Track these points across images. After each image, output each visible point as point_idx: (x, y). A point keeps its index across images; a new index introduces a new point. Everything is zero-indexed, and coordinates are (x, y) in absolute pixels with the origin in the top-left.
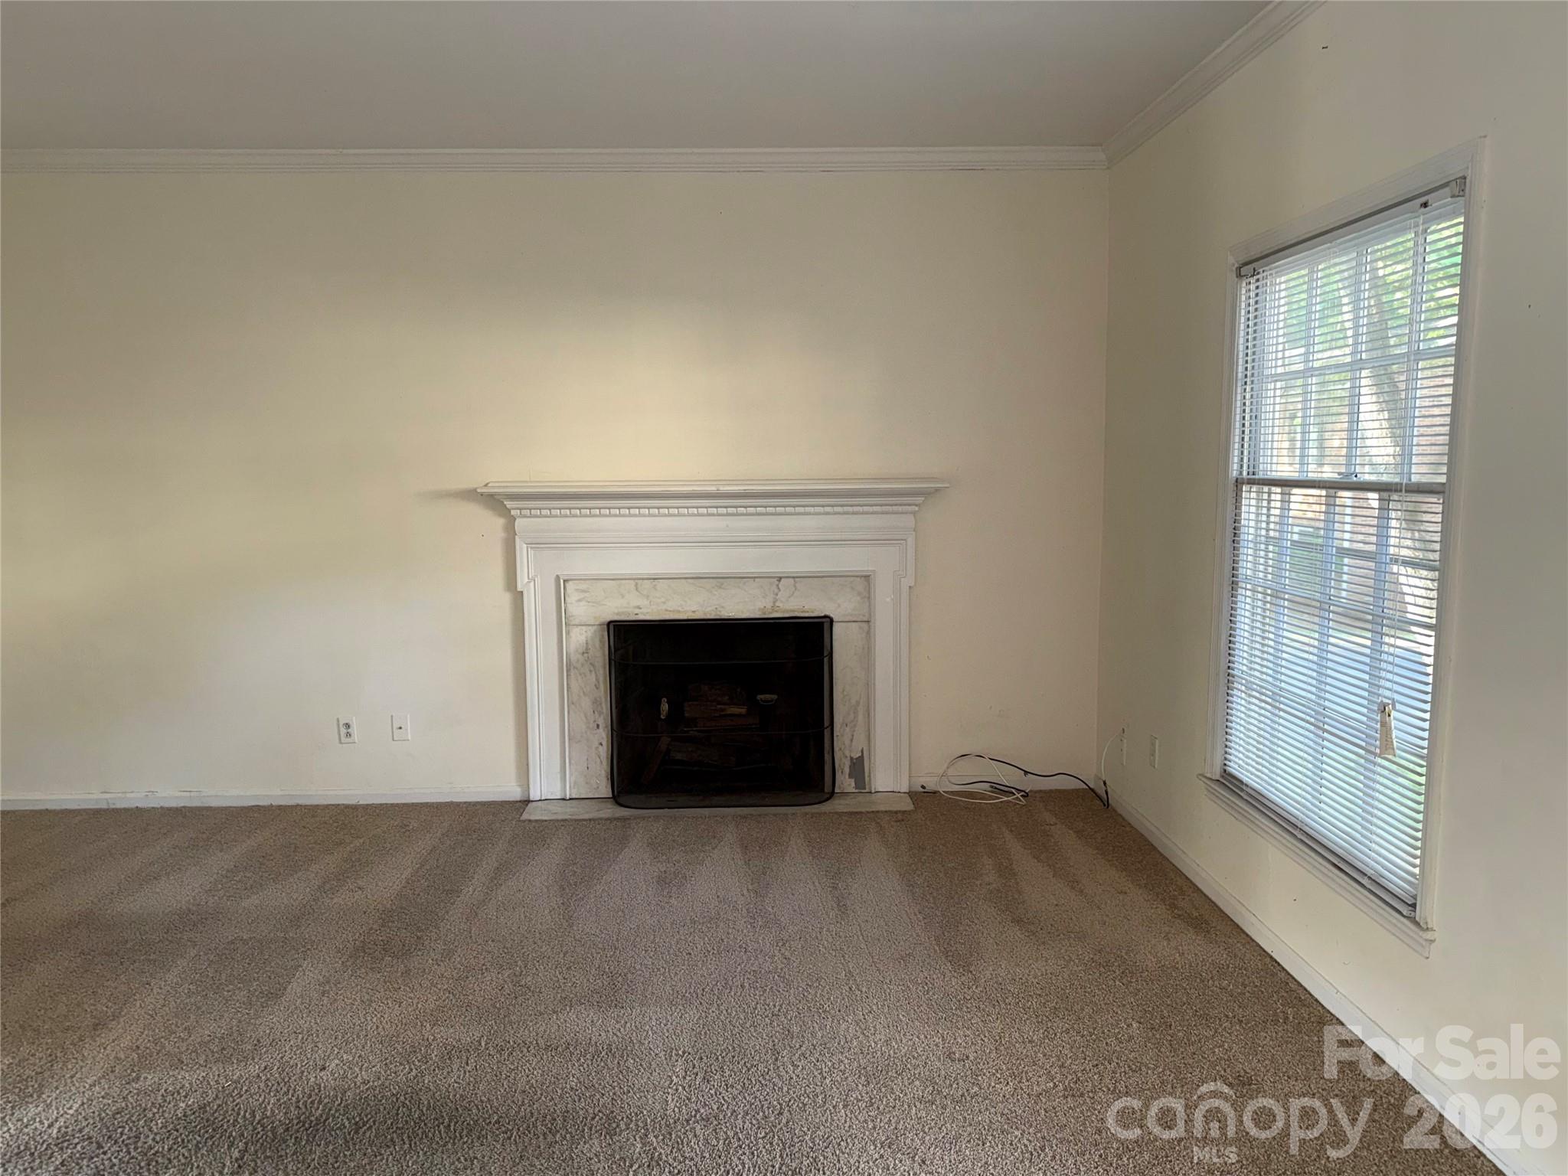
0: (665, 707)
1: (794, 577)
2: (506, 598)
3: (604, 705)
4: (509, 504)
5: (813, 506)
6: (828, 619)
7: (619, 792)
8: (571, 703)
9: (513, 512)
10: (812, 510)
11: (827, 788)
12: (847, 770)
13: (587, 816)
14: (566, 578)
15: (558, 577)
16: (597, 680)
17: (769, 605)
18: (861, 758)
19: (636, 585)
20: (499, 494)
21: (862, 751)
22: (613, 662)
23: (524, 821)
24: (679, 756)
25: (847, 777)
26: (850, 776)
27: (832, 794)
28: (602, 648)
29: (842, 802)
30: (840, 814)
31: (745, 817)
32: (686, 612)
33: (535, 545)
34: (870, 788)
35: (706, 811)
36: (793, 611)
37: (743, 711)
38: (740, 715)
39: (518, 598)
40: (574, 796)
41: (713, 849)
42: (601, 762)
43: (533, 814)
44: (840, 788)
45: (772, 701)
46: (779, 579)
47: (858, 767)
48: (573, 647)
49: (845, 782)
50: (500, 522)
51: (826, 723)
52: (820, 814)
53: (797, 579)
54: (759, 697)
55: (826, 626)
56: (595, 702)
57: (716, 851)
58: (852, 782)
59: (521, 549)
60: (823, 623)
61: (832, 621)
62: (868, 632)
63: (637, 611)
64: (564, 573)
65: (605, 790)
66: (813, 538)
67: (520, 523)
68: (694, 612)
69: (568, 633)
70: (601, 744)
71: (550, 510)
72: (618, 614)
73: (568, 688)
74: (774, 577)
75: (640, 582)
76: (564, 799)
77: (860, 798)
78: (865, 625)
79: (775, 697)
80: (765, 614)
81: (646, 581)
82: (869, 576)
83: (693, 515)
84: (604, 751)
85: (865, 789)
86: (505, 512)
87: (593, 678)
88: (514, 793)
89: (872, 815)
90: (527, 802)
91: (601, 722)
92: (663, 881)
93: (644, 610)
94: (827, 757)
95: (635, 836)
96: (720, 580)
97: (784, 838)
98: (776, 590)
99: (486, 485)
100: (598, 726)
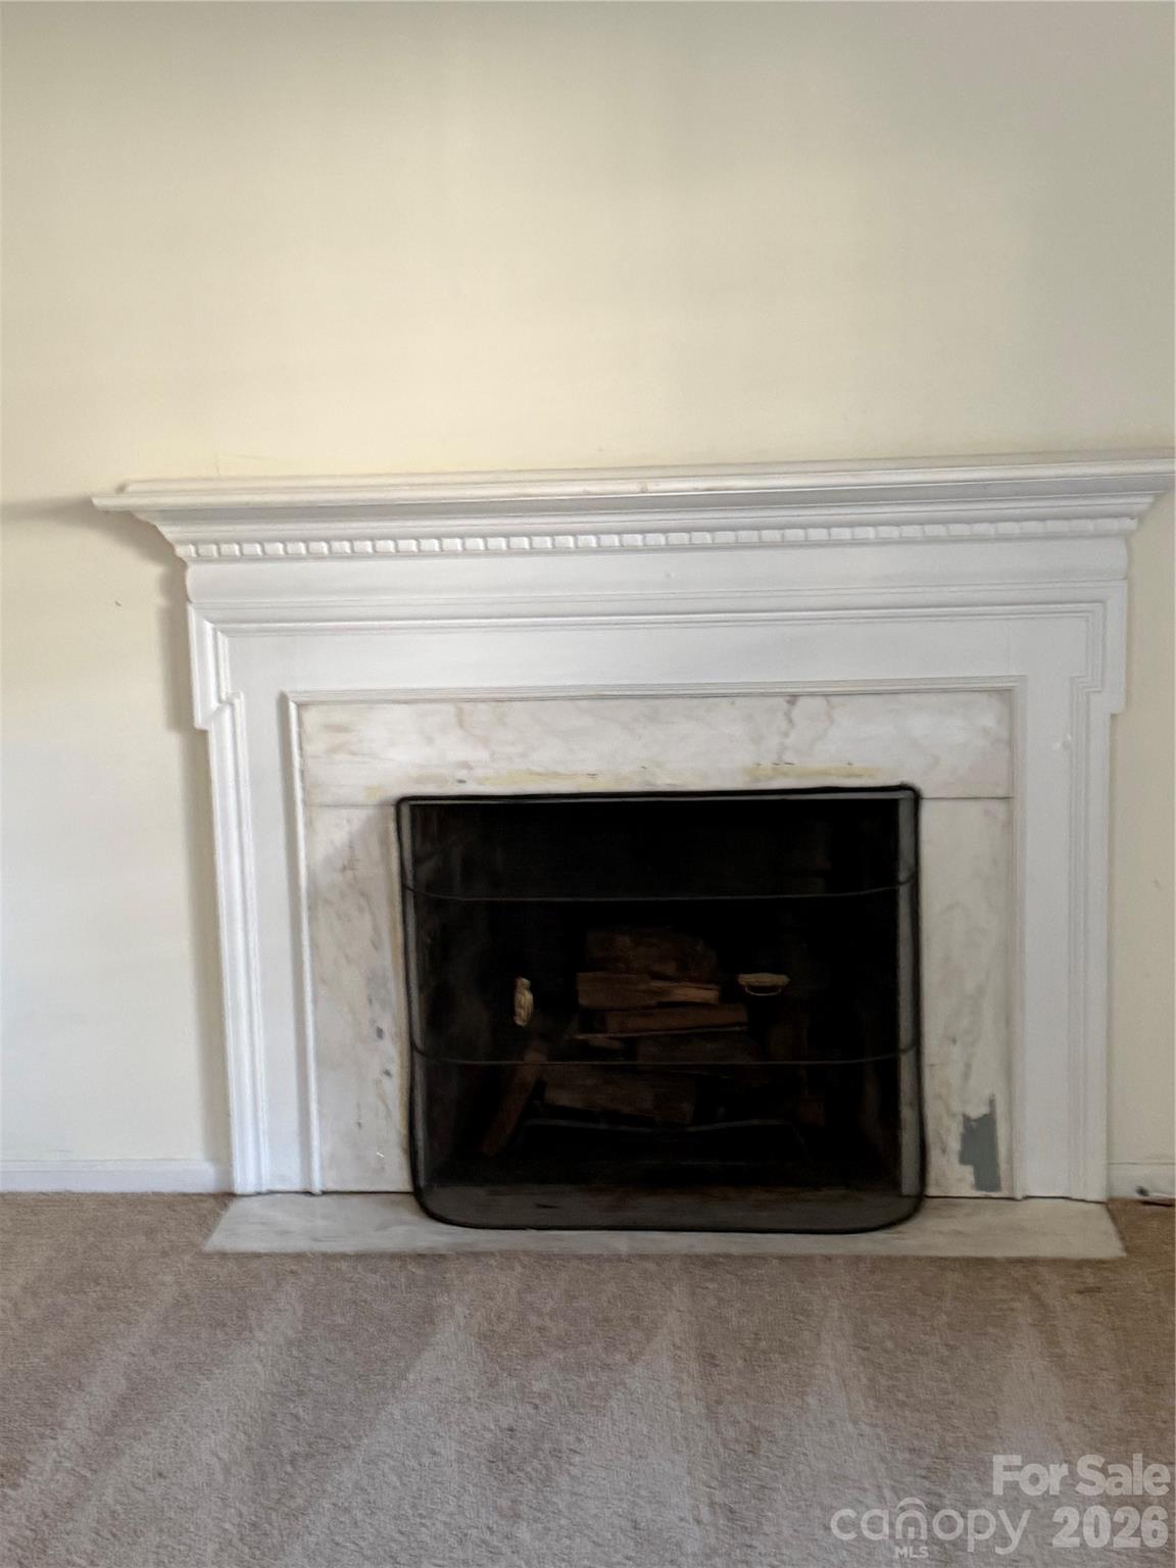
0: (525, 998)
1: (826, 695)
2: (171, 745)
3: (391, 986)
4: (169, 532)
5: (875, 524)
6: (908, 794)
7: (431, 1179)
8: (319, 980)
9: (180, 551)
10: (870, 533)
11: (908, 1184)
12: (955, 1145)
13: (349, 1246)
14: (304, 699)
15: (283, 701)
16: (376, 929)
17: (767, 764)
18: (988, 1121)
19: (460, 715)
20: (143, 509)
21: (992, 1103)
22: (409, 895)
23: (209, 1256)
24: (564, 1098)
25: (955, 1159)
26: (964, 1159)
27: (919, 1201)
28: (385, 857)
29: (947, 1225)
30: (942, 1263)
31: (709, 1262)
32: (574, 775)
33: (229, 623)
34: (1012, 1188)
35: (620, 1242)
36: (825, 773)
37: (709, 994)
38: (704, 1005)
39: (197, 745)
40: (331, 1187)
41: (633, 1359)
42: (388, 1111)
43: (234, 1234)
44: (938, 1185)
45: (773, 988)
46: (793, 698)
47: (980, 1138)
48: (321, 851)
49: (951, 1174)
50: (152, 572)
51: (905, 1035)
52: (891, 1260)
53: (834, 700)
54: (746, 979)
55: (904, 812)
56: (373, 980)
57: (638, 1369)
58: (968, 1173)
59: (201, 633)
60: (895, 803)
61: (917, 797)
62: (1009, 825)
63: (462, 774)
64: (299, 686)
65: (396, 1176)
66: (878, 600)
67: (194, 575)
68: (593, 775)
69: (309, 824)
70: (388, 1073)
71: (261, 543)
72: (418, 781)
73: (314, 946)
74: (781, 694)
75: (467, 706)
76: (309, 1193)
77: (988, 1216)
78: (999, 809)
79: (781, 980)
80: (757, 780)
81: (482, 706)
82: (1009, 690)
83: (588, 551)
84: (392, 1091)
85: (996, 1187)
86: (159, 549)
87: (365, 924)
88: (200, 1176)
89: (1019, 1272)
90: (226, 1196)
91: (387, 1024)
92: (502, 1461)
93: (479, 772)
94: (907, 1114)
95: (451, 1308)
96: (649, 700)
97: (807, 1335)
98: (784, 725)
99: (121, 489)
100: (380, 1033)
